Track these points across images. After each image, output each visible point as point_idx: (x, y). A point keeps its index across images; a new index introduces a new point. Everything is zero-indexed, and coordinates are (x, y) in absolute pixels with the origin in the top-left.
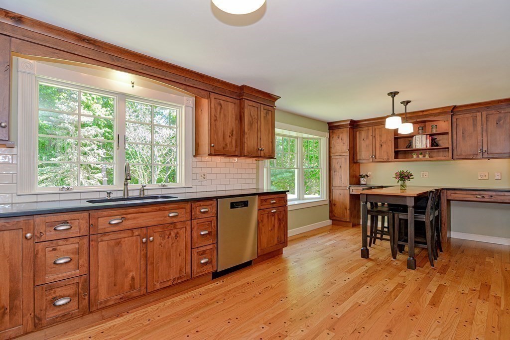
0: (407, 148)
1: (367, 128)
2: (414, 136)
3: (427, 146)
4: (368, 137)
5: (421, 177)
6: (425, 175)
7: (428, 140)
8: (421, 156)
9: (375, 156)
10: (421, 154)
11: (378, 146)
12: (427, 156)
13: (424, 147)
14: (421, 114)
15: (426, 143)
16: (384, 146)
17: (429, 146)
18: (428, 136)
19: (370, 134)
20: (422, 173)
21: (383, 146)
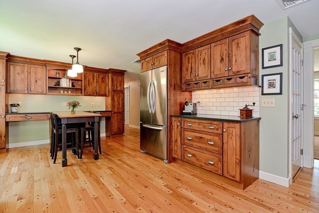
0: (55, 86)
1: (22, 65)
2: (61, 78)
3: (69, 86)
4: (23, 72)
5: (62, 105)
6: (64, 104)
7: (70, 83)
8: (66, 92)
9: (30, 89)
10: (66, 91)
11: (33, 81)
12: (70, 92)
13: (68, 86)
14: (68, 65)
15: (69, 84)
16: (39, 82)
17: (71, 86)
18: (70, 80)
19: (26, 70)
20: (62, 103)
21: (37, 82)
